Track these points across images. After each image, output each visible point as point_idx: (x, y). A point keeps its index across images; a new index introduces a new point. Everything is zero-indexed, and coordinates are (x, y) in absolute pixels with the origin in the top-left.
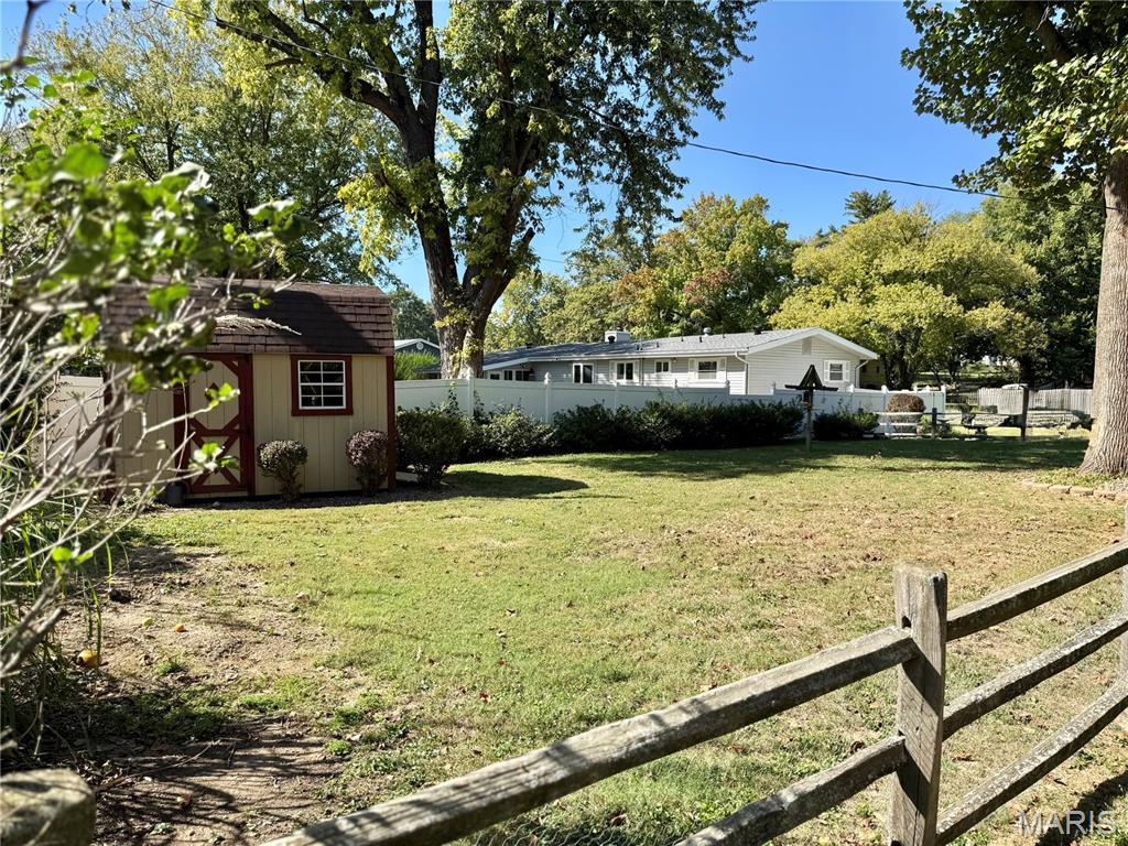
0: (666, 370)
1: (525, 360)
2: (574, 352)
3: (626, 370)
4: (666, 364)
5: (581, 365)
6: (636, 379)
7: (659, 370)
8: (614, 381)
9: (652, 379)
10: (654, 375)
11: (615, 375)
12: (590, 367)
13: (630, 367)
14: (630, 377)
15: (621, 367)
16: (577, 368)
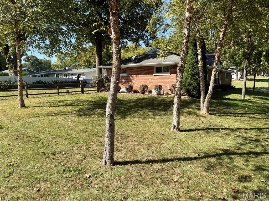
0: (72, 75)
1: (46, 73)
2: (55, 71)
3: (66, 75)
4: (72, 74)
5: (57, 74)
6: (67, 77)
7: (71, 75)
8: (64, 77)
9: (70, 77)
10: (70, 76)
11: (64, 76)
12: (59, 75)
13: (66, 74)
14: (66, 77)
15: (64, 74)
16: (56, 75)
